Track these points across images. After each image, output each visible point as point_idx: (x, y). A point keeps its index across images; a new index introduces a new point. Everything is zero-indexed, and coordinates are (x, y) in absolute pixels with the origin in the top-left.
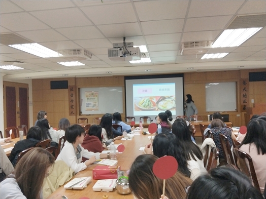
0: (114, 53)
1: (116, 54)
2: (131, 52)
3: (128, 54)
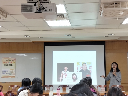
0: (28, 8)
1: (30, 9)
2: (46, 8)
3: (43, 10)
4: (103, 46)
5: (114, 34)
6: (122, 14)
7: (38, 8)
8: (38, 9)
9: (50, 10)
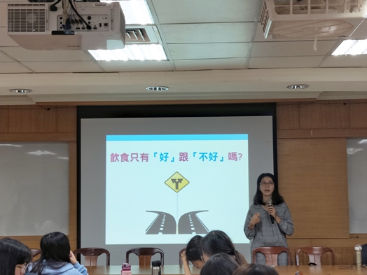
0: (32, 19)
1: (36, 23)
2: (89, 18)
3: (80, 26)
4: (270, 118)
5: (307, 86)
6: (332, 30)
7: (61, 18)
8: (64, 23)
9: (103, 25)
